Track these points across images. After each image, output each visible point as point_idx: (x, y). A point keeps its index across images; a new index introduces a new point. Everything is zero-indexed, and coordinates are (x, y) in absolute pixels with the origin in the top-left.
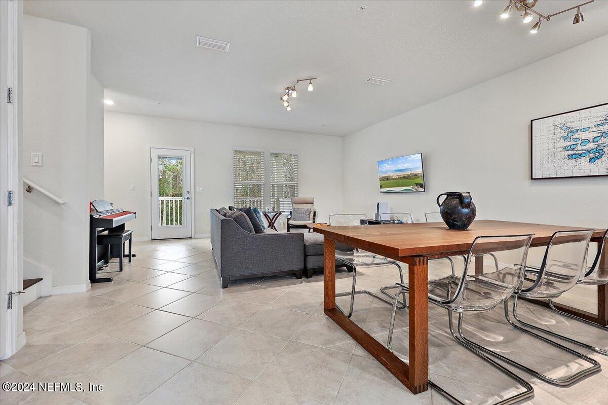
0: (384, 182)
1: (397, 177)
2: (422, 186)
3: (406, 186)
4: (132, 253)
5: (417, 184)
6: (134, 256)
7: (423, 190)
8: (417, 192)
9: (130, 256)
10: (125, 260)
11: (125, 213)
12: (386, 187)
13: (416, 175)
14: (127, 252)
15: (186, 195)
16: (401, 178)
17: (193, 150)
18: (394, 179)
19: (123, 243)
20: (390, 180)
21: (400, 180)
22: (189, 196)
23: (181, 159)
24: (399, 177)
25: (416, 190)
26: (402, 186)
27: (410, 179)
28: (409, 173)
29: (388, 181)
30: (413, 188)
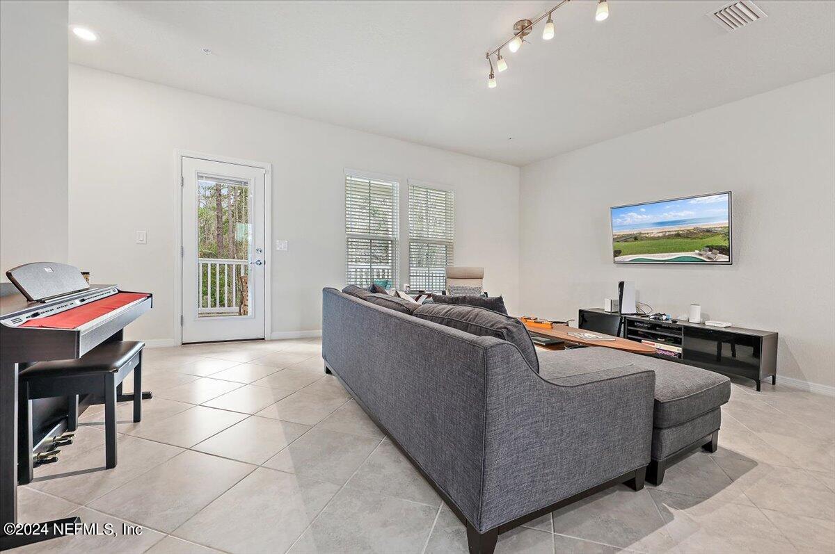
0: (626, 243)
1: (661, 235)
2: (725, 251)
3: (684, 250)
4: (144, 390)
5: (711, 248)
6: (148, 396)
7: (724, 258)
8: (713, 263)
9: (137, 397)
10: (124, 411)
11: (125, 296)
12: (631, 254)
13: (708, 231)
14: (128, 389)
15: (252, 256)
16: (664, 237)
17: (269, 168)
18: (653, 238)
19: (116, 385)
20: (642, 240)
21: (669, 241)
22: (260, 257)
23: (246, 183)
24: (664, 235)
25: (710, 258)
27: (694, 238)
28: (690, 227)
29: (637, 242)
30: (701, 255)
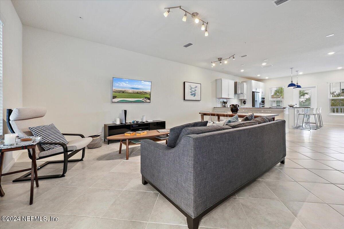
0: (119, 94)
1: (132, 92)
2: (149, 99)
3: (138, 98)
5: (146, 98)
7: (149, 101)
13: (146, 93)
16: (133, 93)
18: (130, 93)
20: (125, 93)
21: (135, 94)
24: (133, 92)
25: (145, 101)
26: (135, 98)
27: (142, 94)
28: (141, 91)
29: (123, 94)
30: (143, 100)
